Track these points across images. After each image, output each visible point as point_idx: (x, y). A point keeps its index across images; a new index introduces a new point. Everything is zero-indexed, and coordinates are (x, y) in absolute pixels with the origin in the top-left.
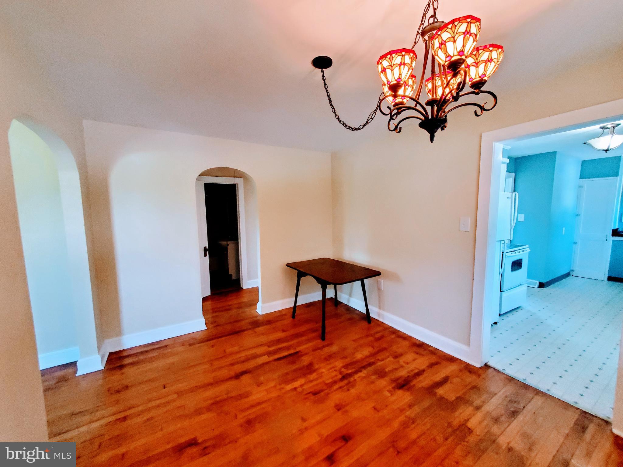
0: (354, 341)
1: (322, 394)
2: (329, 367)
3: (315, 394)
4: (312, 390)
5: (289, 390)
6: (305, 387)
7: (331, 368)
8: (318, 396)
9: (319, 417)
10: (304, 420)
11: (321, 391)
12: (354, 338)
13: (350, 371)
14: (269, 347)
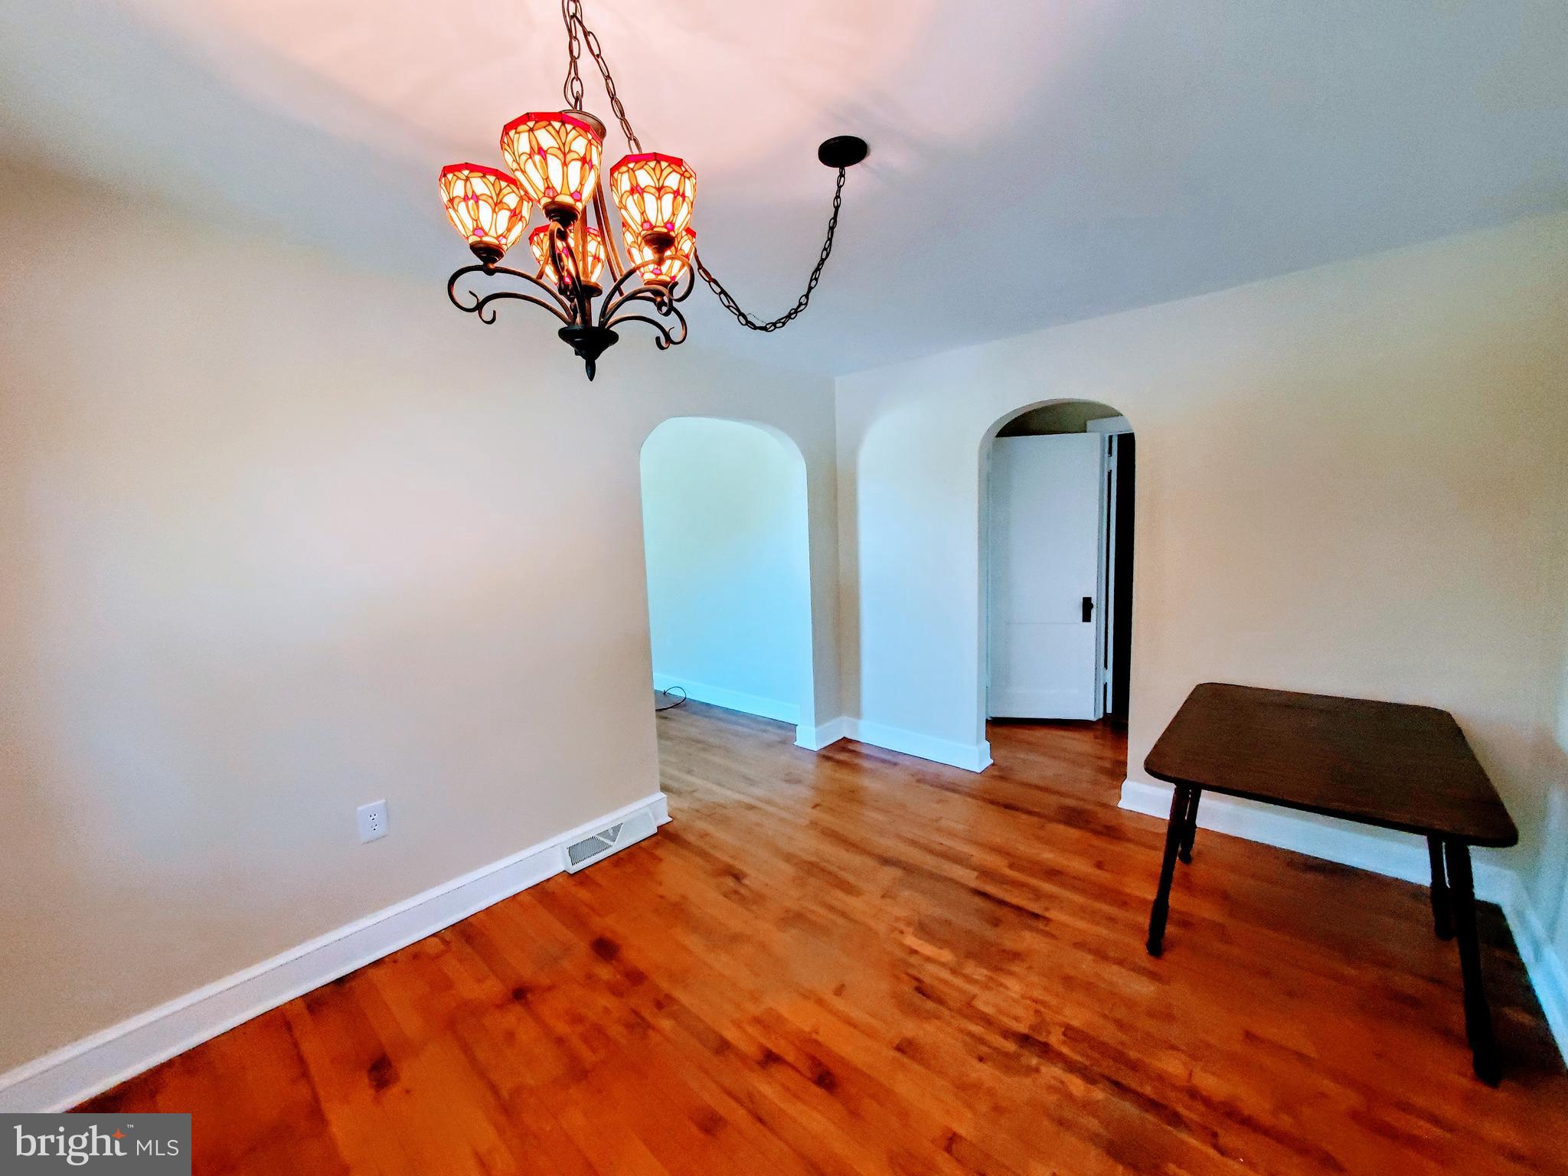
0: (1249, 1036)
1: (930, 1005)
2: (1037, 993)
3: (921, 990)
4: (927, 980)
5: (904, 945)
6: (931, 968)
7: (1036, 1001)
8: (918, 999)
9: (857, 1015)
10: (839, 991)
11: (941, 1001)
12: (1258, 1029)
13: (1065, 1050)
14: (1011, 866)
